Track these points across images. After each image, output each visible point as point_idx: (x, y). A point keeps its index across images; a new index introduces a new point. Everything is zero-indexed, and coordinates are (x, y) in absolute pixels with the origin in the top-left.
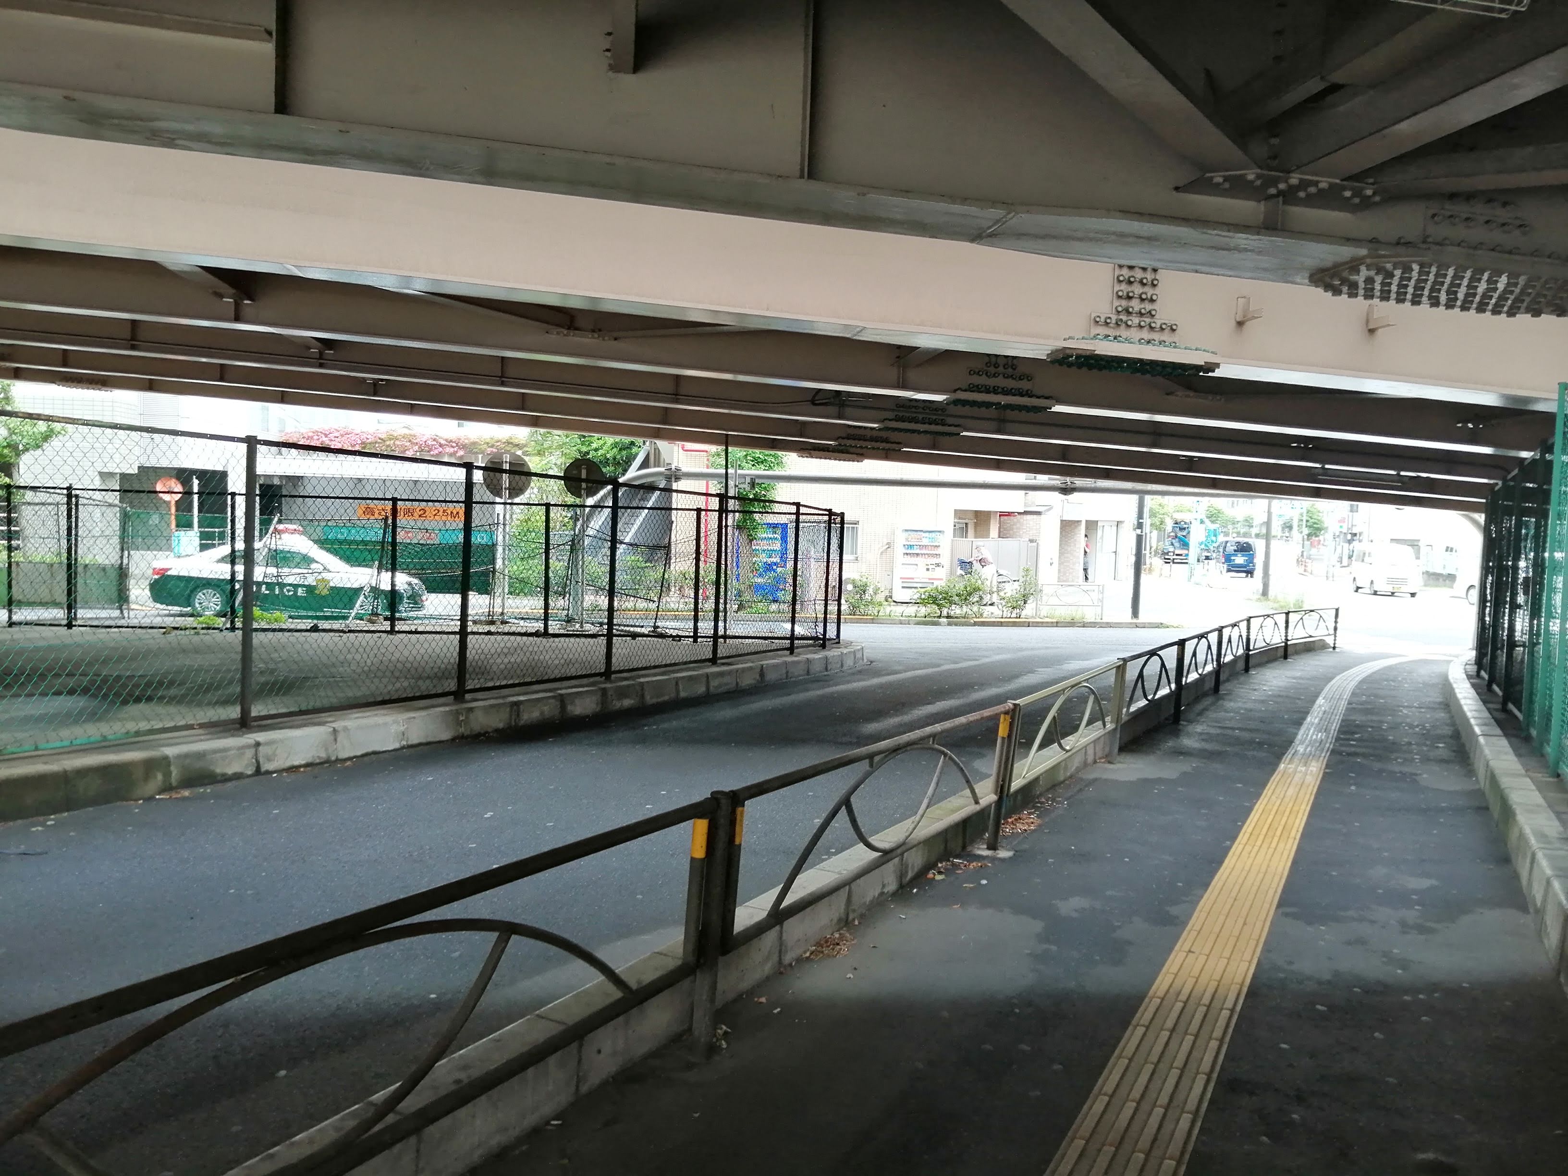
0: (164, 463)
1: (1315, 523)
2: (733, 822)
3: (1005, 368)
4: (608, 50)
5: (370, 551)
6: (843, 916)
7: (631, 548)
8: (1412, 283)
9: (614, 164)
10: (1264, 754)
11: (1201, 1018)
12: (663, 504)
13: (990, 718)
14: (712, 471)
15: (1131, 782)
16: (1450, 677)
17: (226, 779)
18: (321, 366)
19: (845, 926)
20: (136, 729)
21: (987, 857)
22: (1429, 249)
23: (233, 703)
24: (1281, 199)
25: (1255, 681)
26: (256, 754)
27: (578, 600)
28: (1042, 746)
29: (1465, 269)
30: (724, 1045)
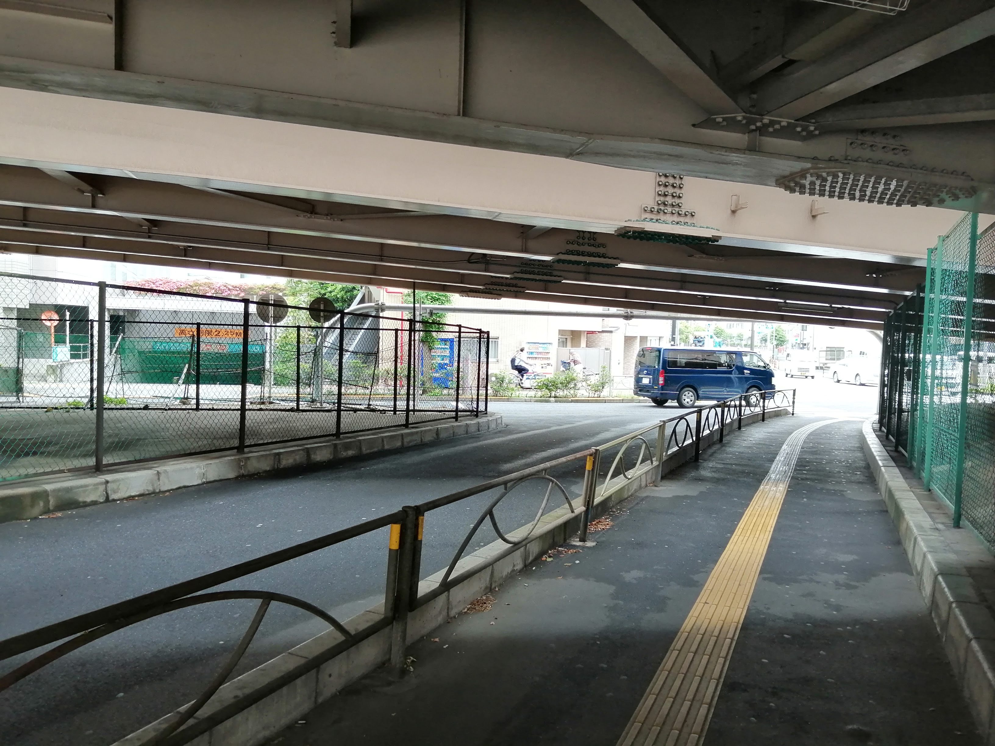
0: (45, 300)
1: (781, 338)
2: (416, 526)
3: (589, 240)
4: (334, 33)
5: (181, 357)
6: (489, 586)
7: (352, 354)
8: (839, 185)
9: (338, 105)
10: (751, 480)
11: (713, 644)
12: (373, 325)
13: (581, 459)
14: (405, 305)
15: (668, 498)
16: (863, 431)
17: (86, 505)
18: (149, 237)
19: (490, 592)
20: (26, 473)
21: (580, 546)
22: (848, 163)
23: (91, 456)
24: (758, 133)
25: (745, 435)
26: (106, 488)
27: (319, 388)
28: (613, 476)
29: (871, 176)
30: (412, 669)
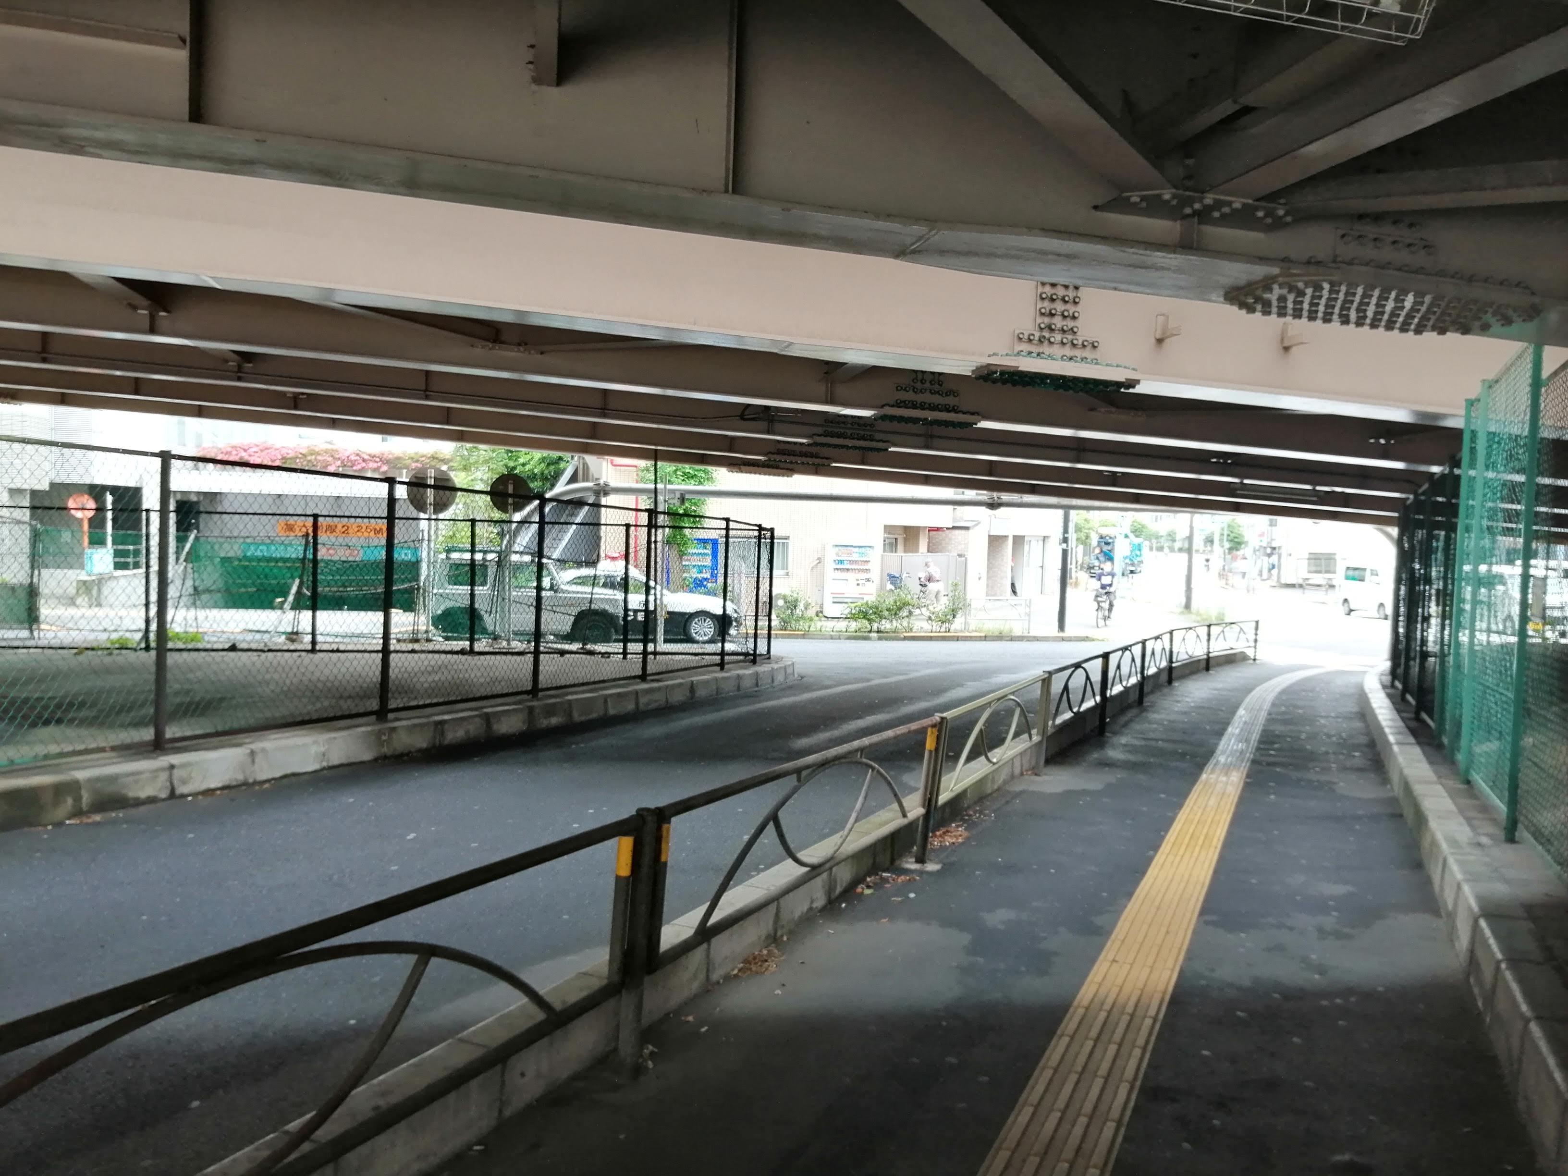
0: (75, 479)
1: (1236, 537)
2: (658, 840)
3: (932, 384)
4: (531, 63)
5: (289, 568)
6: (772, 932)
7: (558, 563)
8: (1323, 302)
9: (538, 177)
10: (1187, 765)
11: (1125, 1026)
12: (591, 519)
13: (917, 732)
14: (641, 486)
15: (1056, 794)
16: (1366, 688)
17: (138, 803)
18: (239, 379)
19: (774, 942)
20: (46, 752)
21: (915, 870)
22: (1339, 268)
23: (146, 725)
24: (1196, 219)
25: (1178, 693)
26: (171, 776)
28: (969, 759)
29: (1373, 288)
30: (650, 1064)
